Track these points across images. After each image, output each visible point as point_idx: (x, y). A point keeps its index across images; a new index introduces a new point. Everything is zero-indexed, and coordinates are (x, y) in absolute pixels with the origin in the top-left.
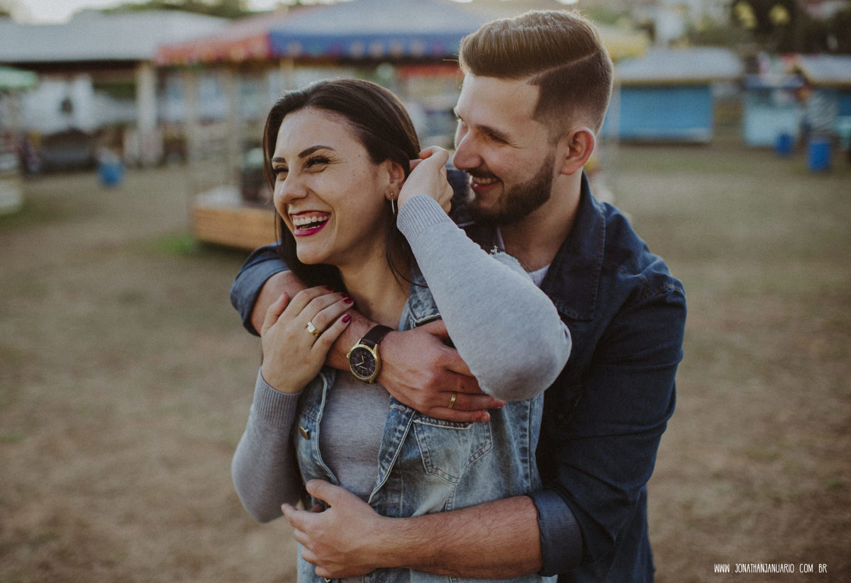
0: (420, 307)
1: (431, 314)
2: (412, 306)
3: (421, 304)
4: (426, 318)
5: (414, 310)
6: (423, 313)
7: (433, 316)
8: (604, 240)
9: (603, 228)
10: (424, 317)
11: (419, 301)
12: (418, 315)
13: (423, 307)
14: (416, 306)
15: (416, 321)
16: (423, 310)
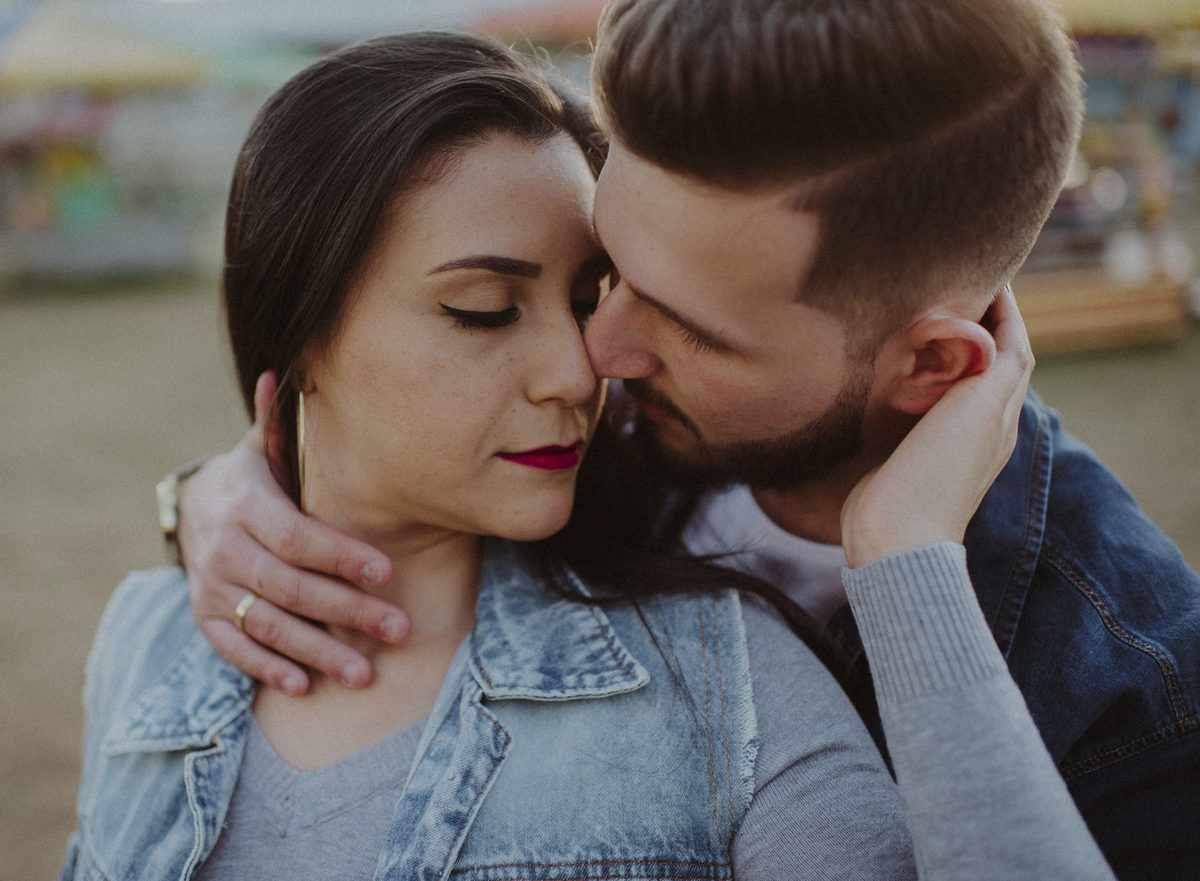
0: (504, 660)
1: (539, 687)
2: (480, 652)
3: (510, 651)
4: (520, 692)
5: (484, 661)
6: (513, 676)
7: (539, 693)
8: (1047, 491)
9: (1045, 459)
10: (513, 686)
11: (505, 643)
12: (497, 676)
13: (513, 658)
14: (491, 655)
15: (486, 689)
16: (515, 669)
